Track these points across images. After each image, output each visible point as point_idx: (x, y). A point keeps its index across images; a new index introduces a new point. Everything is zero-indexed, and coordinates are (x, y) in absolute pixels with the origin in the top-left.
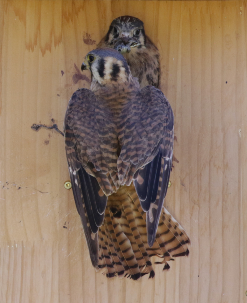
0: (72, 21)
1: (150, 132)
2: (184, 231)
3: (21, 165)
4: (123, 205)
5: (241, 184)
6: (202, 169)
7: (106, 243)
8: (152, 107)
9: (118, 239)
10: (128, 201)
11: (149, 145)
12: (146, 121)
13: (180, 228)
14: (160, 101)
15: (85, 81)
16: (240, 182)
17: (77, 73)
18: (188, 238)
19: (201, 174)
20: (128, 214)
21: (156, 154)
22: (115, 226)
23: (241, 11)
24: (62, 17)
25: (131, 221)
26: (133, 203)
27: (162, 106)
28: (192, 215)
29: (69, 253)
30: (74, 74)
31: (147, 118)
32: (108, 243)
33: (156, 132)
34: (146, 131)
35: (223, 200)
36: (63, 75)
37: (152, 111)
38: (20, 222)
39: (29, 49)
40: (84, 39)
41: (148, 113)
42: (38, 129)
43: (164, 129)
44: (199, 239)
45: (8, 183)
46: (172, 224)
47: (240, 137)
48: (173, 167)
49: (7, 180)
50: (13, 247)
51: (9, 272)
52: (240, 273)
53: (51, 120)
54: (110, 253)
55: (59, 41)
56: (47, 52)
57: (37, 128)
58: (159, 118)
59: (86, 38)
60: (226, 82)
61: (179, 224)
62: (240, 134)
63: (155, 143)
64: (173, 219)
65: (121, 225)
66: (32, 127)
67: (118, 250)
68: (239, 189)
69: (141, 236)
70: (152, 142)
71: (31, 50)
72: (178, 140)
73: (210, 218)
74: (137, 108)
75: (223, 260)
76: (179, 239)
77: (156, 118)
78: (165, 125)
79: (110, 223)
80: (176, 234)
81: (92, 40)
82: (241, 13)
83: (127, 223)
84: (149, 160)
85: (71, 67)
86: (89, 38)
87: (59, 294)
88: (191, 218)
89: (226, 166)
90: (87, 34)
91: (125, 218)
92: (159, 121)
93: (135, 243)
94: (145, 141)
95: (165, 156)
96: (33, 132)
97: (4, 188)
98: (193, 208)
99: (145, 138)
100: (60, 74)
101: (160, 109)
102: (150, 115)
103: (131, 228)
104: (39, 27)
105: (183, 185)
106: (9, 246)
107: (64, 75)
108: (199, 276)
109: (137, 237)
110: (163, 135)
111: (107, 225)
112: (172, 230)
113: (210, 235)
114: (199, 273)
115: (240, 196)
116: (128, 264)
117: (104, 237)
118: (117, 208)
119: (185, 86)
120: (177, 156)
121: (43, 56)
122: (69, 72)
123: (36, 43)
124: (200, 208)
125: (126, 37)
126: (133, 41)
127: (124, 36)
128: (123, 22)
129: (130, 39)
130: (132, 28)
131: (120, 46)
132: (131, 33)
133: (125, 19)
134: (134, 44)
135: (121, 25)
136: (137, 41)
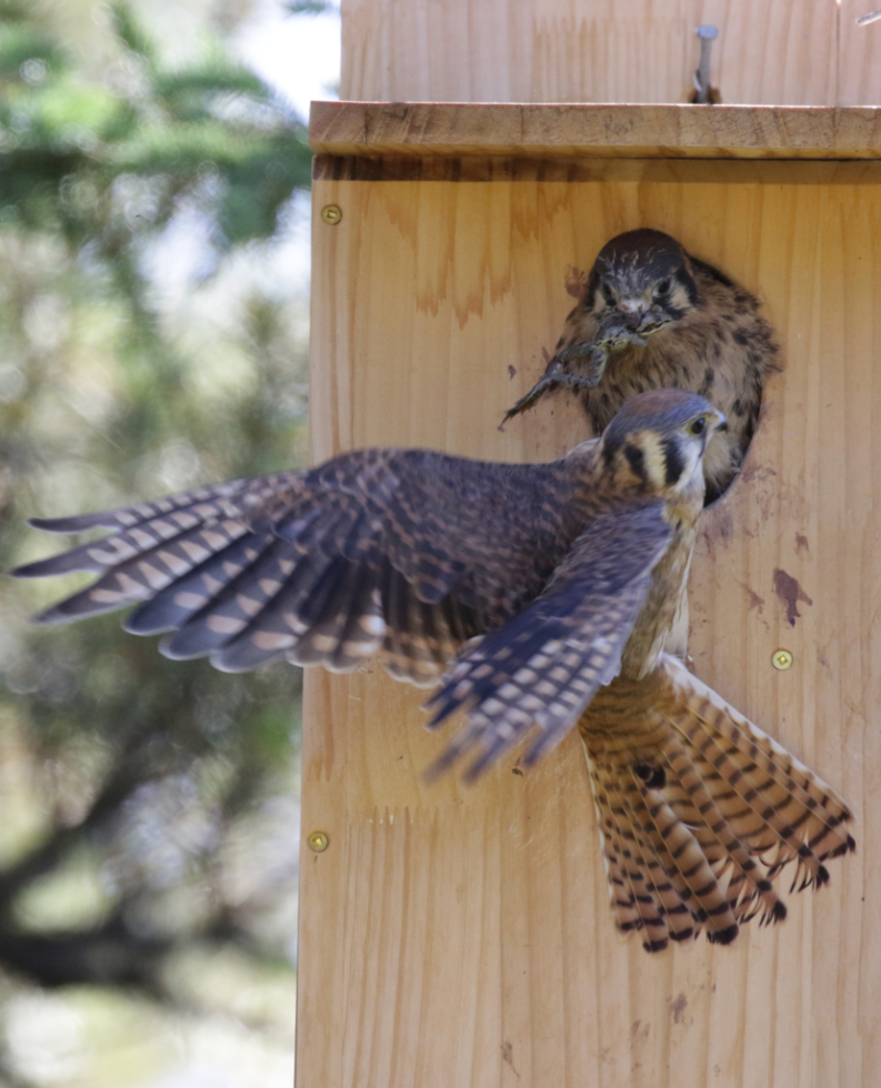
0: (536, 236)
2: (830, 791)
4: (665, 753)
6: (873, 621)
7: (640, 861)
9: (667, 843)
10: (676, 742)
13: (819, 784)
18: (845, 807)
19: (870, 634)
20: (683, 772)
22: (656, 810)
24: (512, 226)
25: (694, 788)
26: (687, 742)
28: (845, 739)
29: (526, 837)
32: (645, 860)
36: (512, 376)
38: (401, 758)
39: (426, 310)
40: (568, 282)
44: (864, 803)
46: (795, 778)
48: (799, 616)
50: (381, 822)
51: (371, 890)
54: (651, 887)
55: (504, 290)
56: (473, 317)
59: (572, 281)
61: (813, 773)
64: (799, 766)
65: (671, 804)
67: (673, 871)
69: (727, 823)
71: (430, 313)
72: (810, 546)
76: (820, 814)
79: (640, 807)
80: (811, 803)
83: (685, 797)
85: (534, 356)
86: (581, 280)
87: (502, 946)
88: (843, 748)
90: (575, 271)
91: (676, 783)
93: (716, 843)
98: (849, 722)
100: (506, 374)
103: (697, 807)
104: (450, 253)
105: (823, 663)
107: (516, 376)
108: (863, 899)
109: (718, 827)
111: (634, 813)
112: (798, 794)
114: (864, 892)
116: (702, 905)
117: (631, 846)
118: (649, 764)
119: (829, 406)
120: (807, 587)
121: (461, 327)
122: (528, 369)
123: (442, 293)
124: (866, 721)
125: (632, 313)
126: (649, 320)
127: (629, 311)
128: (621, 271)
129: (643, 316)
130: (646, 285)
131: (615, 331)
132: (647, 299)
133: (627, 259)
134: (651, 329)
135: (618, 281)
136: (659, 320)
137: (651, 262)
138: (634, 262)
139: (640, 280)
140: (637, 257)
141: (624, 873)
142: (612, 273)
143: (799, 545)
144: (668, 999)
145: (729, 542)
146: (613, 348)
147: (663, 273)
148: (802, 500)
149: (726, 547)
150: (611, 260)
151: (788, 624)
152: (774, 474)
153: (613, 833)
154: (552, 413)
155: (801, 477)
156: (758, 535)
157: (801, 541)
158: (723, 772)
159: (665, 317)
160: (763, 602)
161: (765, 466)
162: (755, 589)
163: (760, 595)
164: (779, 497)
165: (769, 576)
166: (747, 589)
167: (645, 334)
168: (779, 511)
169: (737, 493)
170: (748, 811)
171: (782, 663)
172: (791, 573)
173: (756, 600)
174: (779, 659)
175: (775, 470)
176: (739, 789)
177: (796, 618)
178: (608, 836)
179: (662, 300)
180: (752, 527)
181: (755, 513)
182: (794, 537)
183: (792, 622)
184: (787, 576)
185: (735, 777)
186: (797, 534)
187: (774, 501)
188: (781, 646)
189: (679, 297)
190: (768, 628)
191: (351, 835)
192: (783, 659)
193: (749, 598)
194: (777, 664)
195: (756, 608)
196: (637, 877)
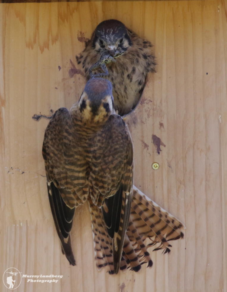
0: (67, 21)
1: (112, 169)
3: (24, 152)
5: (222, 165)
6: (187, 152)
7: (107, 243)
8: (113, 145)
11: (113, 181)
12: (108, 159)
13: (170, 216)
14: (120, 138)
15: (80, 75)
16: (221, 163)
17: (73, 68)
19: (186, 157)
21: (118, 189)
23: (219, 9)
24: (59, 18)
27: (122, 143)
28: (178, 193)
30: (70, 69)
31: (109, 156)
33: (117, 169)
34: (109, 168)
35: (206, 180)
36: (60, 70)
37: (113, 149)
38: (24, 203)
39: (29, 48)
40: (78, 37)
41: (110, 151)
42: (39, 119)
43: (125, 166)
44: (185, 215)
45: (12, 168)
47: (220, 122)
48: (161, 151)
49: (12, 166)
50: (18, 225)
52: (223, 245)
53: (50, 111)
54: (111, 252)
55: (56, 40)
56: (46, 50)
57: (37, 118)
58: (120, 156)
59: (80, 36)
60: (207, 74)
62: (220, 120)
63: (117, 179)
66: (33, 118)
68: (220, 169)
69: (137, 229)
70: (115, 178)
72: (164, 126)
73: (195, 196)
74: (101, 141)
75: (207, 234)
77: (116, 156)
78: (125, 161)
80: (168, 222)
81: (86, 38)
82: (219, 11)
84: (112, 193)
85: (67, 63)
86: (83, 36)
87: (61, 268)
88: (177, 196)
89: (208, 149)
90: (81, 33)
92: (120, 159)
94: (109, 177)
95: (125, 191)
96: (34, 121)
97: (9, 173)
98: (179, 187)
99: (108, 174)
100: (58, 69)
101: (120, 147)
102: (112, 153)
104: (37, 27)
105: (170, 167)
106: (14, 225)
107: (61, 70)
108: (185, 249)
109: (134, 231)
110: (124, 171)
112: (163, 219)
113: (195, 211)
114: (186, 246)
115: (221, 176)
119: (170, 77)
120: (164, 141)
121: (42, 53)
122: (65, 67)
123: (35, 41)
124: (185, 187)
125: (112, 50)
126: (117, 52)
127: (111, 50)
128: (107, 36)
129: (115, 51)
130: (116, 40)
131: (107, 57)
132: (116, 45)
133: (108, 31)
134: (118, 55)
135: (106, 39)
136: (120, 52)
137: (117, 32)
138: (111, 33)
139: (114, 38)
140: (112, 31)
141: (101, 247)
142: (104, 36)
143: (160, 126)
144: (119, 285)
145: (136, 126)
146: (108, 62)
147: (121, 36)
148: (161, 111)
149: (135, 127)
150: (103, 32)
151: (157, 154)
152: (151, 102)
153: (98, 233)
154: (74, 82)
155: (161, 102)
156: (146, 123)
157: (161, 125)
158: (137, 211)
159: (122, 51)
160: (149, 146)
161: (148, 99)
162: (146, 142)
163: (147, 144)
164: (153, 109)
165: (151, 137)
166: (143, 142)
167: (116, 57)
168: (153, 114)
169: (139, 109)
170: (145, 225)
171: (155, 167)
172: (158, 136)
173: (146, 146)
174: (154, 166)
175: (152, 100)
176: (142, 217)
177: (160, 152)
178: (96, 234)
179: (121, 45)
180: (144, 120)
181: (145, 115)
182: (159, 123)
183: (159, 153)
184: (157, 137)
185: (141, 213)
186: (160, 122)
187: (151, 111)
188: (155, 161)
189: (126, 44)
190: (150, 155)
191: (7, 231)
192: (156, 166)
193: (144, 145)
194: (154, 168)
195: (146, 149)
196: (106, 248)
